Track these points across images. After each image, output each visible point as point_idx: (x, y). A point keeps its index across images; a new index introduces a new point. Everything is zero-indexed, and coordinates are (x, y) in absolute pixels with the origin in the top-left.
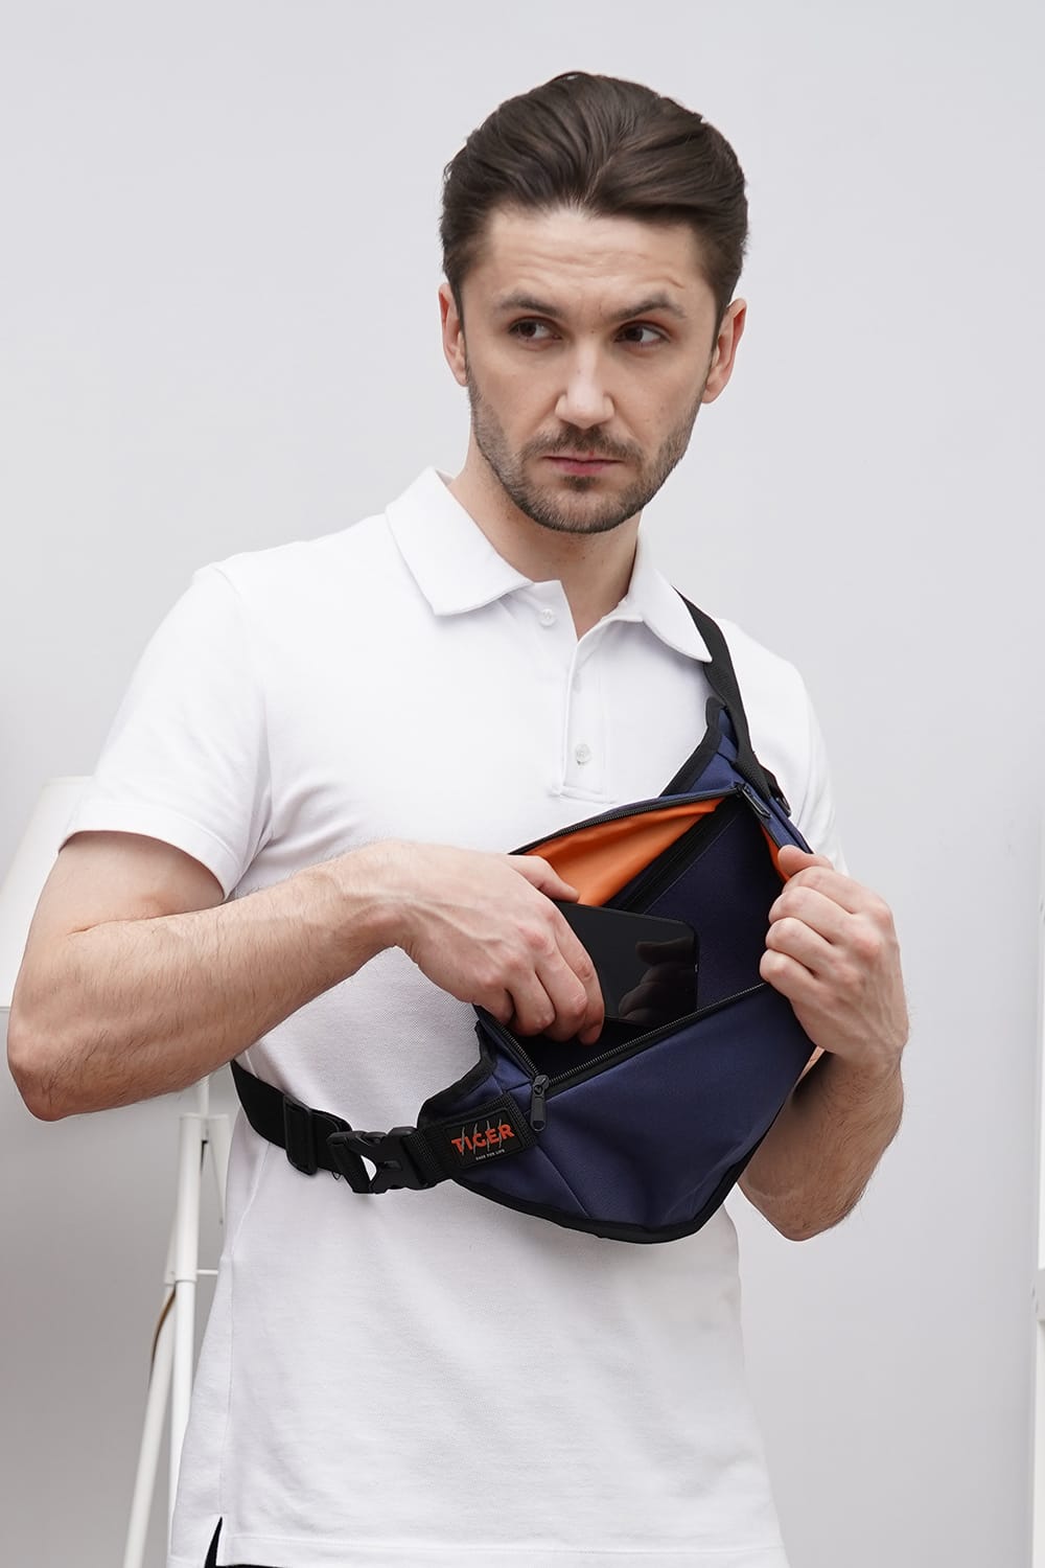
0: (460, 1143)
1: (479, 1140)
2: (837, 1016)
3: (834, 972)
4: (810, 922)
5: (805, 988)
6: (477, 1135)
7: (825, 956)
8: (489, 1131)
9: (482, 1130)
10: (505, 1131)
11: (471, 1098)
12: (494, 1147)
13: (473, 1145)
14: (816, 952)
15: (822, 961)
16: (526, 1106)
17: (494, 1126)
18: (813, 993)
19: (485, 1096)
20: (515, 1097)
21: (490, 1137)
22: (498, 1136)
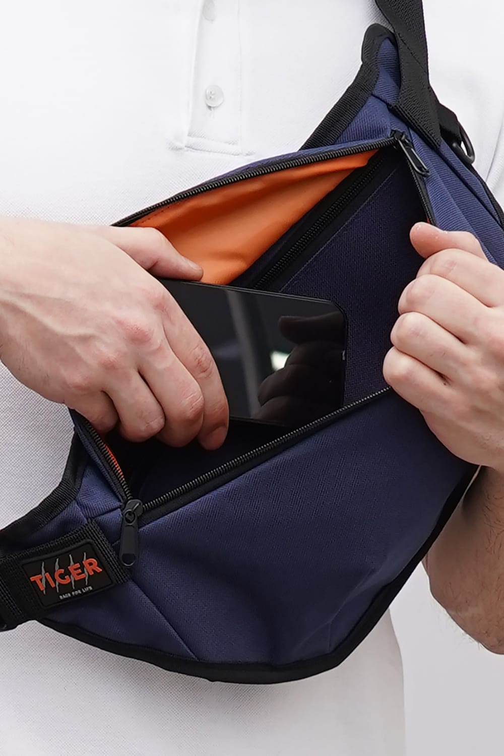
0: (41, 580)
1: (62, 576)
2: (476, 427)
3: (466, 378)
4: (438, 318)
5: (433, 396)
6: (59, 571)
7: (456, 359)
8: (73, 566)
9: (64, 565)
10: (91, 566)
11: (51, 527)
12: (80, 584)
13: (55, 581)
14: (445, 354)
15: (452, 364)
16: (114, 536)
17: (77, 560)
18: (445, 402)
19: (66, 526)
20: (102, 527)
21: (74, 573)
22: (83, 572)
